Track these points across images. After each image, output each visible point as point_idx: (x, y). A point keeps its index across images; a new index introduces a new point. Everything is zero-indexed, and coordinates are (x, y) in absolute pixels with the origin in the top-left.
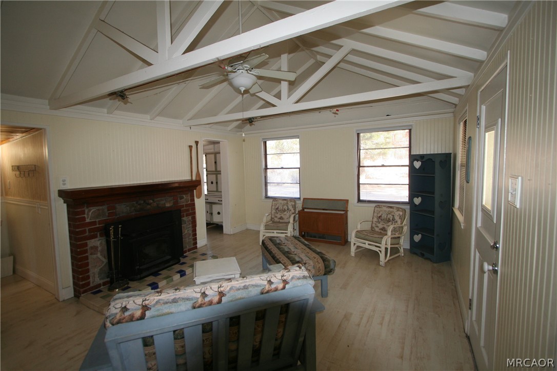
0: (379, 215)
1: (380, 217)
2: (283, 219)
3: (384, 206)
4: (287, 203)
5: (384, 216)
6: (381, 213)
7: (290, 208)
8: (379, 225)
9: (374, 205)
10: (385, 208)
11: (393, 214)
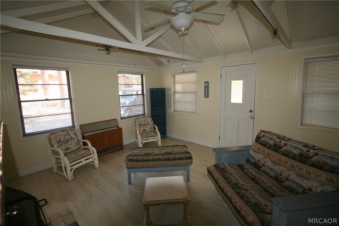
0: (139, 123)
1: (140, 124)
2: (69, 149)
3: (140, 118)
4: (68, 133)
5: (143, 123)
6: (140, 122)
7: (73, 136)
8: (141, 129)
9: (134, 118)
10: (141, 119)
11: (147, 121)
